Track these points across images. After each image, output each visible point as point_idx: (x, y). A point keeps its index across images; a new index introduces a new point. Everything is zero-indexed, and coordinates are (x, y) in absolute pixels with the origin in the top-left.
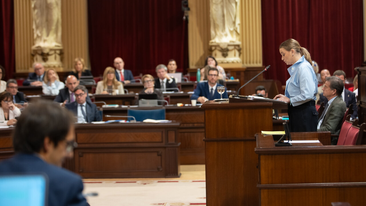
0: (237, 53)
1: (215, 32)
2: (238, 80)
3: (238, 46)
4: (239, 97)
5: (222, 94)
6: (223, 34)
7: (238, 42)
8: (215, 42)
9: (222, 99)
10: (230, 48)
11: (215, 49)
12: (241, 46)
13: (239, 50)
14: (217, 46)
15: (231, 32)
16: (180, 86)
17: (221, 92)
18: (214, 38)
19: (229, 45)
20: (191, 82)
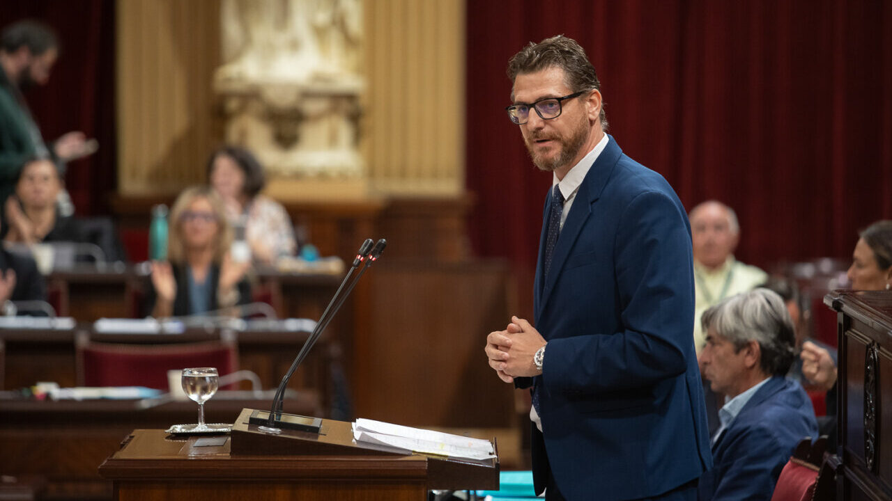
0: (345, 131)
1: (246, 30)
2: (334, 266)
3: (350, 97)
4: (278, 425)
5: (207, 402)
6: (281, 38)
7: (349, 81)
8: (240, 78)
9: (201, 427)
10: (312, 107)
11: (242, 109)
12: (364, 102)
13: (355, 118)
14: (252, 95)
15: (320, 33)
16: (62, 287)
17: (198, 392)
18: (238, 56)
19: (306, 95)
20: (119, 268)
